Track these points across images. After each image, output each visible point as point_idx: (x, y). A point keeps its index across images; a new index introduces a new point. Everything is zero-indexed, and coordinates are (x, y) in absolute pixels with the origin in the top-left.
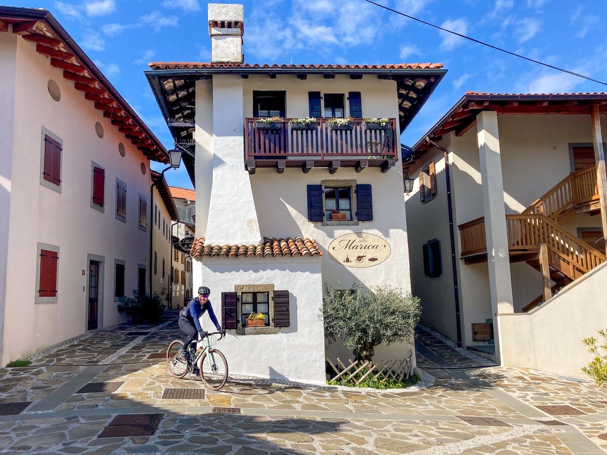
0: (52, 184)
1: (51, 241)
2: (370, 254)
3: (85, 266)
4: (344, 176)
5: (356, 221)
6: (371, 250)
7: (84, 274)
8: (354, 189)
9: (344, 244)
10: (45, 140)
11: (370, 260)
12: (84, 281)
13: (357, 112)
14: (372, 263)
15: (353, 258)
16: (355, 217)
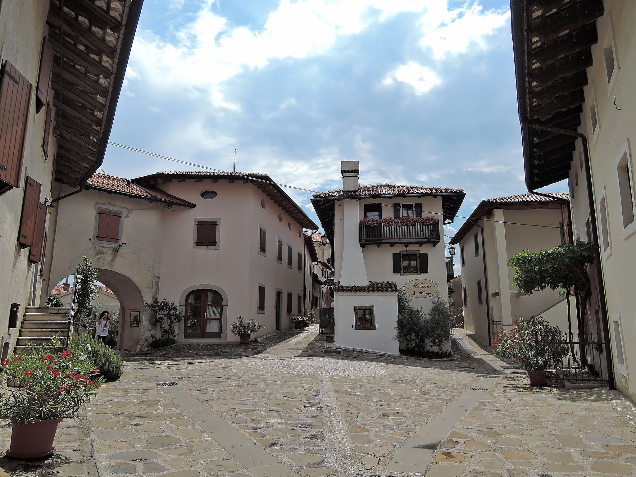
0: (262, 253)
2: (426, 290)
3: (275, 295)
4: (412, 248)
5: (419, 273)
6: (427, 288)
8: (418, 255)
9: (413, 285)
10: (260, 231)
11: (427, 293)
13: (419, 213)
16: (419, 271)
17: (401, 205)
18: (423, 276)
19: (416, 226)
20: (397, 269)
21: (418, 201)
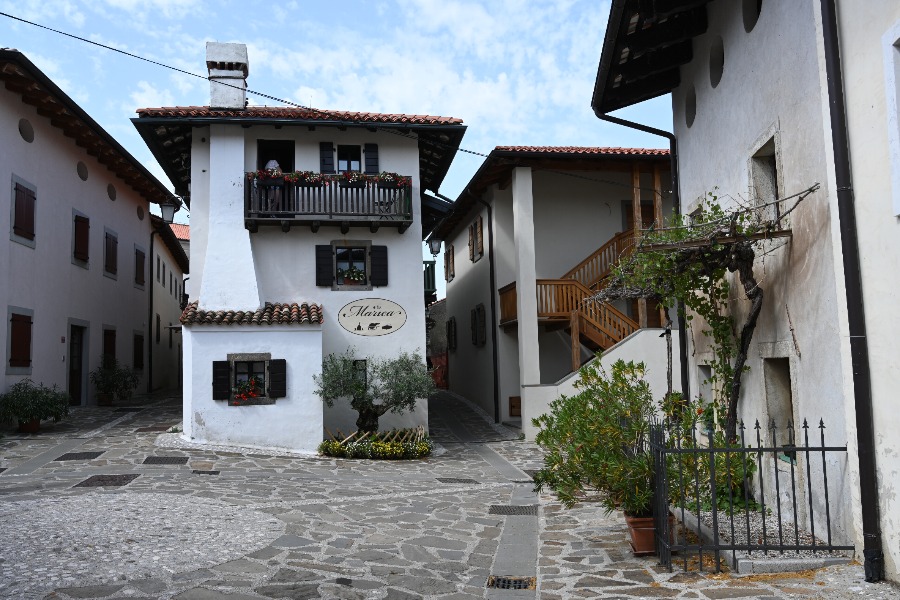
0: (23, 240)
1: (23, 305)
2: (383, 321)
3: (65, 332)
4: (356, 237)
5: (369, 285)
6: (385, 317)
7: (63, 340)
8: (368, 251)
9: (357, 309)
10: (16, 189)
11: (384, 328)
12: (64, 349)
13: (373, 165)
14: (386, 331)
15: (365, 326)
16: (369, 282)
17: (336, 147)
18: (377, 292)
19: (366, 190)
20: (325, 279)
21: (371, 138)
